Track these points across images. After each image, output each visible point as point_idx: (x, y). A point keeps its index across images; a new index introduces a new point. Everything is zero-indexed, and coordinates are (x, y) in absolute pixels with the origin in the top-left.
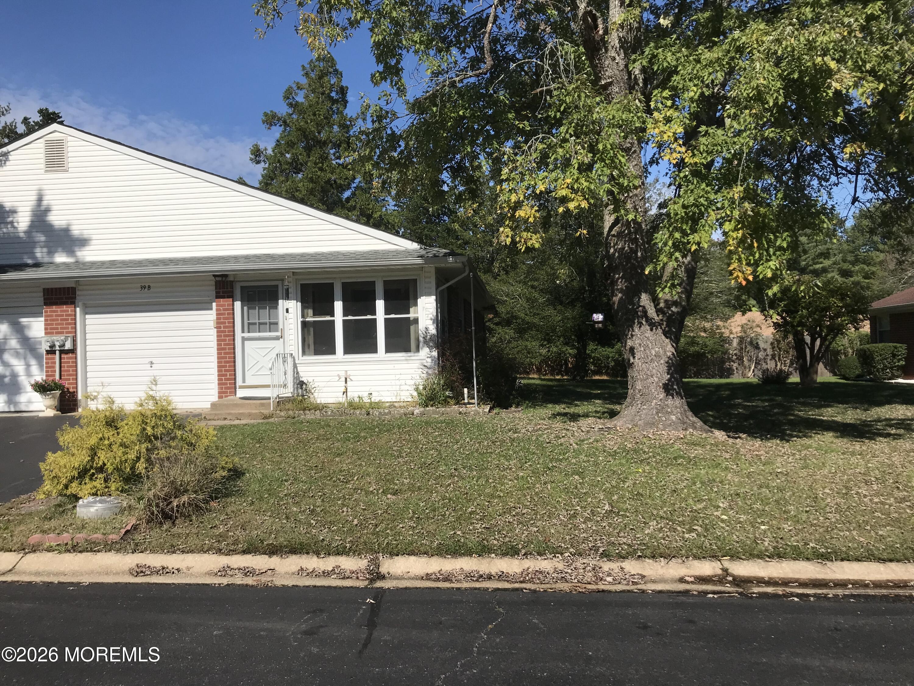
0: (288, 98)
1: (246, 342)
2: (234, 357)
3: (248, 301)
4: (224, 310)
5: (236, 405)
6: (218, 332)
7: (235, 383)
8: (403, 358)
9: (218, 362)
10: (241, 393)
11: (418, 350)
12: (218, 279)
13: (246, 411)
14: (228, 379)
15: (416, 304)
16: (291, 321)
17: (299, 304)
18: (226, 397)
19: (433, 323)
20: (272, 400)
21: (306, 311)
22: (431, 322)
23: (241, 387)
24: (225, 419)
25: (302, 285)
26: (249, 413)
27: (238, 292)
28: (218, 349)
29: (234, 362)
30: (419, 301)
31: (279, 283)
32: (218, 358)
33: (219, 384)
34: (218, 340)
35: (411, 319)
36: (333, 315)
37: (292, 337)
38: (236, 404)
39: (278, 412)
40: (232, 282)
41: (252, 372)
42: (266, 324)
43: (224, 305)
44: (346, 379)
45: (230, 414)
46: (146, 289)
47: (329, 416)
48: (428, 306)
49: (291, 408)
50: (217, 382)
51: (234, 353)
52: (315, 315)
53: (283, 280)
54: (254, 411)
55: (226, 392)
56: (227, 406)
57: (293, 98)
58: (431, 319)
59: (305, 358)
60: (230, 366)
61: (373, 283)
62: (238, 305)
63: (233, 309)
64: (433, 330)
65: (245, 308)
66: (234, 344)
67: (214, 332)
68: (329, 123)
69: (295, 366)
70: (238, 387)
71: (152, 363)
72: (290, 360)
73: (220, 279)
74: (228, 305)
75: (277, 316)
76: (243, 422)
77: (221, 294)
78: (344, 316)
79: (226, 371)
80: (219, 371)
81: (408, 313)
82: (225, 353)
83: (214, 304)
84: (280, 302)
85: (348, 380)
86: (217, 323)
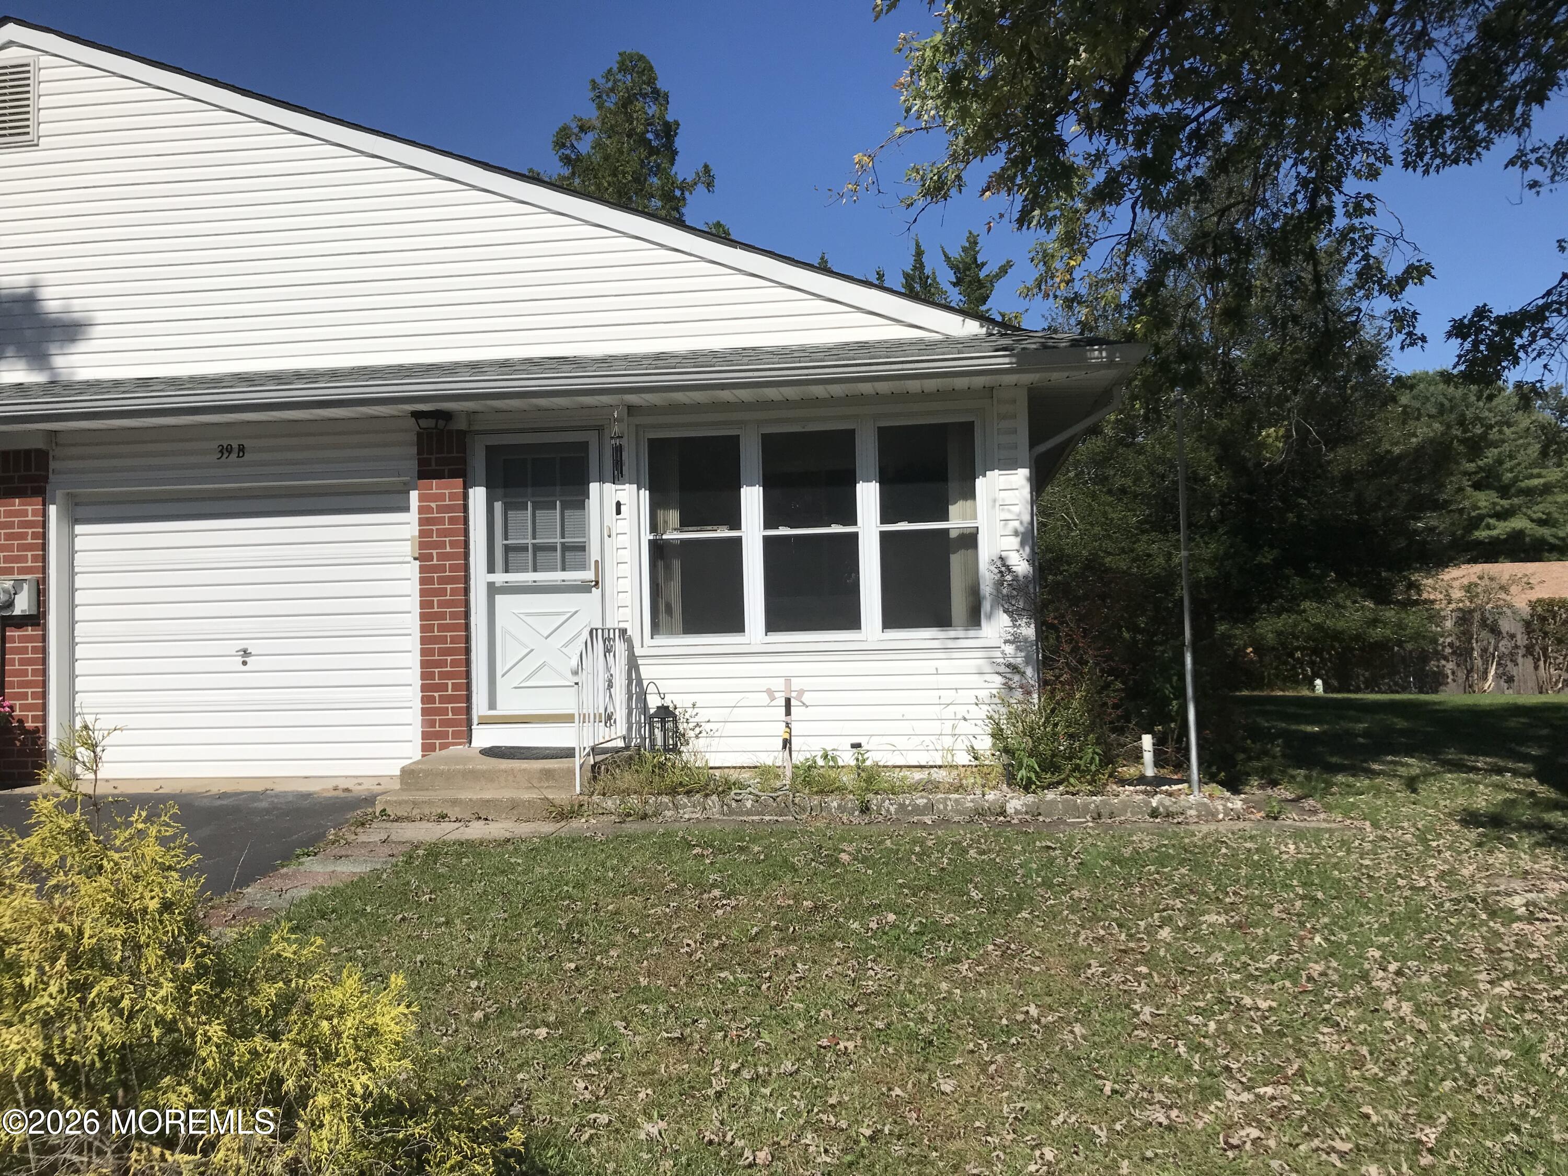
0: (563, 146)
1: (499, 598)
2: (468, 639)
3: (505, 486)
4: (440, 509)
5: (474, 776)
6: (422, 569)
7: (468, 710)
8: (936, 644)
9: (424, 652)
10: (484, 737)
11: (974, 619)
12: (424, 423)
13: (506, 794)
14: (450, 699)
15: (970, 494)
16: (623, 540)
17: (645, 495)
18: (444, 747)
19: (1023, 544)
20: (578, 761)
21: (660, 514)
22: (1015, 542)
23: (484, 721)
24: (443, 817)
25: (652, 442)
26: (513, 800)
27: (478, 462)
28: (423, 617)
29: (468, 651)
30: (981, 483)
31: (592, 438)
32: (423, 641)
33: (425, 712)
34: (423, 593)
35: (953, 534)
36: (736, 525)
37: (624, 584)
38: (472, 772)
39: (595, 798)
40: (462, 434)
41: (516, 677)
42: (553, 548)
43: (441, 497)
44: (788, 702)
45: (455, 802)
46: (234, 456)
47: (749, 813)
48: (1008, 497)
49: (635, 785)
50: (418, 705)
51: (467, 627)
52: (686, 523)
53: (600, 429)
54: (526, 796)
55: (445, 735)
56: (448, 777)
57: (572, 145)
58: (1016, 533)
59: (660, 640)
60: (454, 663)
61: (849, 436)
62: (478, 496)
63: (465, 508)
64: (1021, 565)
65: (498, 506)
66: (467, 604)
67: (413, 570)
68: (642, 190)
69: (633, 664)
70: (475, 720)
71: (246, 653)
72: (620, 647)
73: (430, 423)
74: (452, 497)
75: (583, 528)
76: (498, 829)
77: (434, 467)
78: (767, 526)
79: (443, 675)
80: (424, 676)
81: (945, 517)
82: (442, 628)
83: (414, 495)
84: (594, 487)
85: (793, 702)
86: (422, 545)
